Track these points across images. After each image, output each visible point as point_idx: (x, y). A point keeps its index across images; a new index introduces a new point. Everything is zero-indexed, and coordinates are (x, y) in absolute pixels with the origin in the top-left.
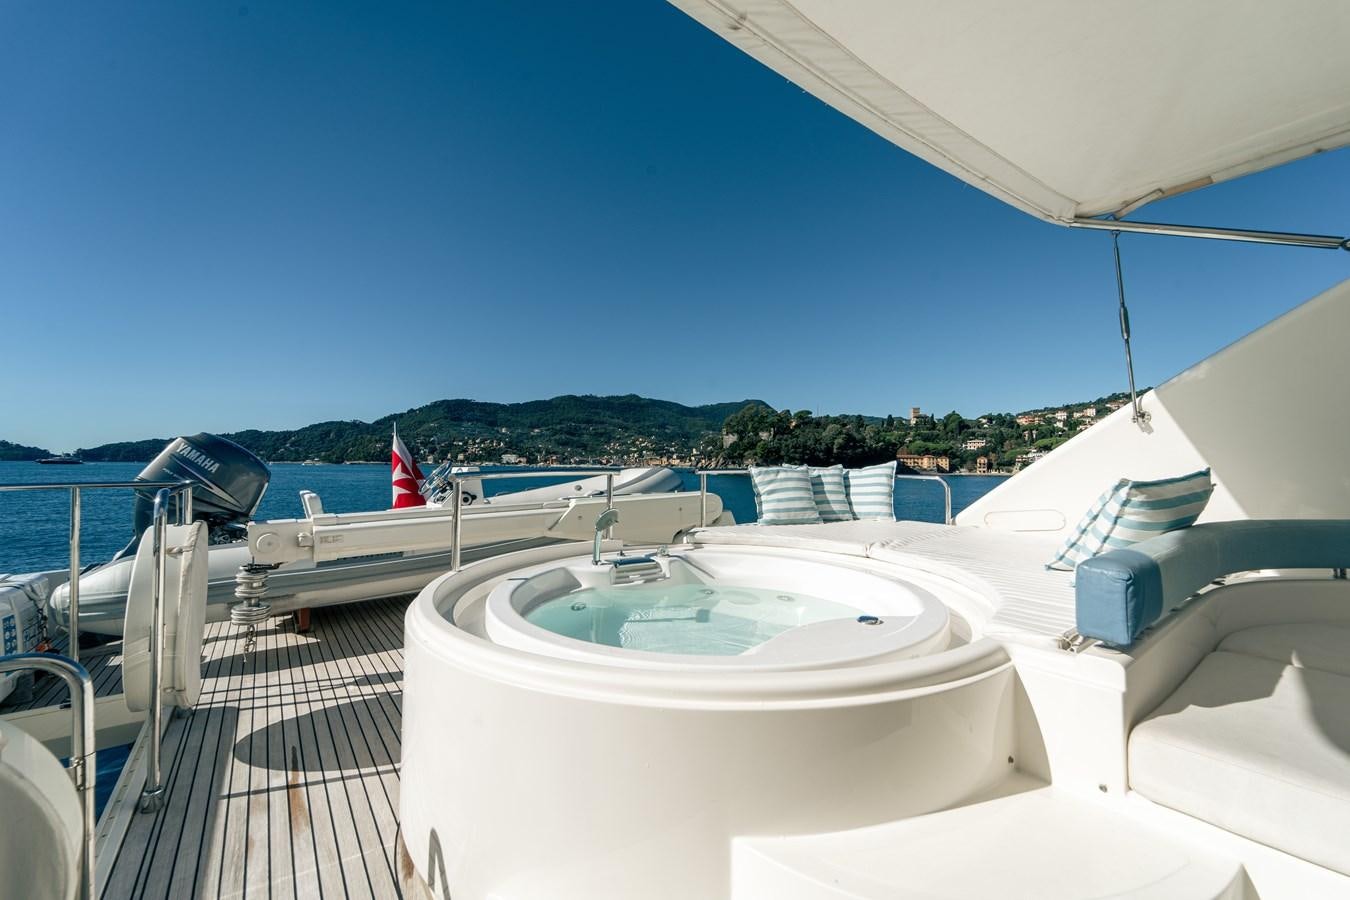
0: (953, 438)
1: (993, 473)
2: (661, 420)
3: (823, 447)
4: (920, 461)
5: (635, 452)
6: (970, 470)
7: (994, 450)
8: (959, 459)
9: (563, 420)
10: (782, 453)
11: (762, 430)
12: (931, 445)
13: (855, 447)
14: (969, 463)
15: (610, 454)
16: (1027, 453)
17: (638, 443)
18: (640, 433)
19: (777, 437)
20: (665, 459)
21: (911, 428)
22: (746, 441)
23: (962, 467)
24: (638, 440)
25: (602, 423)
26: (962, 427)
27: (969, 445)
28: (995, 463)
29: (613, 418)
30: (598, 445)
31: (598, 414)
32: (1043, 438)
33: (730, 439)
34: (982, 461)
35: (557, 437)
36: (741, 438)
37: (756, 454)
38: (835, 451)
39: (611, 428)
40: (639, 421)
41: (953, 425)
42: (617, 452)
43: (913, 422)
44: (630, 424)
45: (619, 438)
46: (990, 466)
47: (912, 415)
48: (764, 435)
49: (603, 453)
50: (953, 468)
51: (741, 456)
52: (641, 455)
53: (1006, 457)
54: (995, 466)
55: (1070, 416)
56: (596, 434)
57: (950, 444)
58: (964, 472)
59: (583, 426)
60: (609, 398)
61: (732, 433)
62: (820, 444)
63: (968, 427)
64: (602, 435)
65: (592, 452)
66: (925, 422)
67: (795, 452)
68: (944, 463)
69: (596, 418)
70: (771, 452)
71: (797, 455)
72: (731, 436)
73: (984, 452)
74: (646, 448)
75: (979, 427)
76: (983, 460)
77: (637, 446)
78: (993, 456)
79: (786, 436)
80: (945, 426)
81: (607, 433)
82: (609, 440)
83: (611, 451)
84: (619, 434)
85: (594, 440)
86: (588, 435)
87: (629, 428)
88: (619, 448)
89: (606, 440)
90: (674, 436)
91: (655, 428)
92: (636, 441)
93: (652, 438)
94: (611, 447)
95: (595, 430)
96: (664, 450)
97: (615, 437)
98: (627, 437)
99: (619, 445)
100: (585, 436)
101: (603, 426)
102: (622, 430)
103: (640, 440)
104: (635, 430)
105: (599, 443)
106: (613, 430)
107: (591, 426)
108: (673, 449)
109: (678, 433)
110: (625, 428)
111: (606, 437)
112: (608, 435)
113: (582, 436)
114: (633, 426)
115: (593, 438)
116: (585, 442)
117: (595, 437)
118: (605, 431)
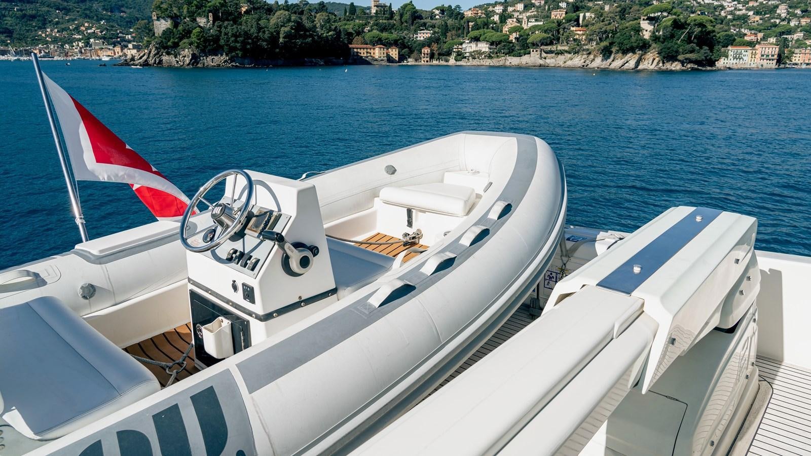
0: (407, 29)
1: (435, 62)
3: (267, 36)
4: (372, 51)
5: (79, 40)
6: (416, 60)
7: (437, 41)
8: (408, 49)
10: (222, 42)
11: (200, 15)
12: (384, 35)
13: (305, 37)
14: (415, 54)
15: (47, 43)
16: (461, 44)
17: (83, 28)
18: (87, 16)
19: (216, 24)
20: (118, 49)
21: (372, 17)
22: (180, 28)
23: (409, 57)
25: (30, 2)
26: (415, 17)
27: (419, 35)
28: (436, 54)
30: (28, 31)
32: (478, 29)
33: (162, 26)
34: (426, 52)
36: (176, 25)
37: (191, 44)
38: (281, 40)
39: (45, 9)
41: (407, 16)
42: (55, 40)
43: (374, 11)
45: (57, 23)
46: (432, 56)
47: (372, 4)
48: (202, 21)
49: (36, 41)
50: (402, 58)
51: (176, 45)
52: (87, 44)
53: (445, 47)
54: (436, 56)
55: (505, 10)
56: (24, 16)
57: (404, 34)
58: (411, 61)
61: (163, 18)
62: (264, 32)
63: (420, 17)
64: (33, 17)
65: (21, 39)
66: (384, 11)
67: (236, 41)
68: (394, 53)
70: (209, 41)
71: (238, 45)
72: (163, 21)
73: (428, 43)
74: (93, 34)
75: (432, 19)
76: (426, 50)
78: (435, 46)
79: (226, 23)
80: (401, 15)
81: (39, 16)
82: (44, 24)
83: (47, 39)
84: (57, 17)
85: (22, 25)
86: (12, 18)
87: (70, 9)
88: (57, 35)
89: (40, 25)
90: (133, 21)
91: (109, 10)
92: (81, 26)
93: (102, 23)
94: (48, 33)
95: (21, 10)
96: (117, 39)
97: (52, 21)
98: (68, 21)
99: (58, 32)
100: (9, 18)
101: (32, 6)
102: (61, 11)
103: (86, 25)
104: (78, 12)
105: (30, 28)
106: (48, 11)
107: (15, 5)
108: (130, 36)
109: (136, 17)
110: (65, 10)
111: (38, 21)
112: (41, 18)
113: (4, 19)
114: (78, 7)
115: (21, 21)
116: (9, 27)
117: (23, 20)
118: (34, 12)
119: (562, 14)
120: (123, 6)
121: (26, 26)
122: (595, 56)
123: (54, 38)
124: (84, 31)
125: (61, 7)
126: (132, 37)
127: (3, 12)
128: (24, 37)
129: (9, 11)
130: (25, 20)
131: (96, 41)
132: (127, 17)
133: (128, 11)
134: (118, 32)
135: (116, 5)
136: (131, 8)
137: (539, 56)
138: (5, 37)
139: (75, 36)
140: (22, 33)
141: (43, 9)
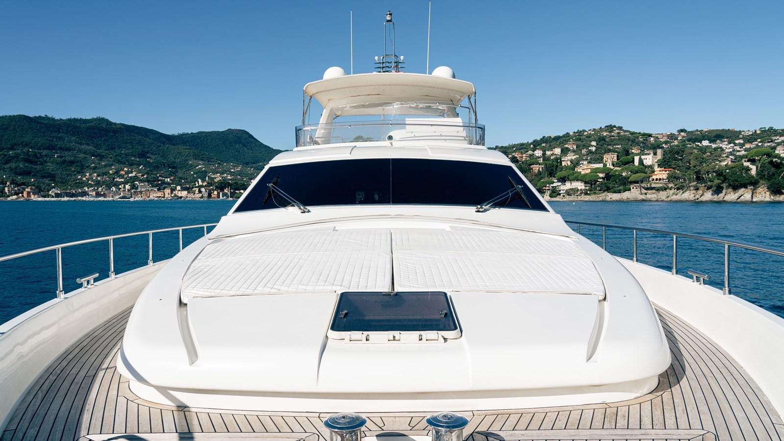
2: (140, 148)
5: (124, 183)
9: (16, 144)
17: (122, 173)
18: (121, 162)
24: (123, 170)
25: (68, 149)
29: (81, 144)
30: (68, 175)
31: (61, 138)
35: (13, 165)
40: (113, 148)
44: (102, 151)
45: (95, 168)
49: (81, 184)
52: (133, 187)
56: (64, 162)
59: (45, 152)
60: (70, 120)
64: (72, 163)
65: (63, 183)
69: (60, 144)
74: (136, 178)
77: (122, 176)
81: (77, 162)
82: (82, 169)
83: (90, 182)
84: (94, 163)
85: (63, 170)
86: (53, 164)
87: (103, 155)
88: (99, 179)
89: (78, 170)
90: (159, 166)
91: (137, 156)
92: (121, 170)
93: (141, 168)
94: (87, 177)
95: (61, 157)
96: (158, 181)
97: (89, 166)
98: (105, 166)
99: (98, 176)
100: (50, 164)
101: (70, 153)
102: (96, 158)
103: (126, 169)
104: (111, 158)
105: (70, 172)
106: (85, 157)
107: (55, 153)
108: (169, 180)
109: (163, 162)
110: (99, 156)
111: (77, 166)
112: (79, 164)
113: (46, 164)
114: (109, 153)
115: (61, 166)
116: (51, 172)
117: (63, 166)
118: (72, 158)
119: (614, 157)
120: (148, 153)
121: (66, 171)
122: (704, 192)
123: (96, 182)
124: (124, 175)
125: (96, 154)
126: (171, 180)
127: (45, 159)
128: (66, 181)
129: (50, 157)
130: (65, 165)
131: (141, 184)
132: (154, 162)
133: (153, 157)
134: (158, 175)
135: (142, 151)
136: (156, 154)
137: (639, 192)
138: (50, 181)
139: (117, 180)
140: (63, 177)
141: (80, 156)
